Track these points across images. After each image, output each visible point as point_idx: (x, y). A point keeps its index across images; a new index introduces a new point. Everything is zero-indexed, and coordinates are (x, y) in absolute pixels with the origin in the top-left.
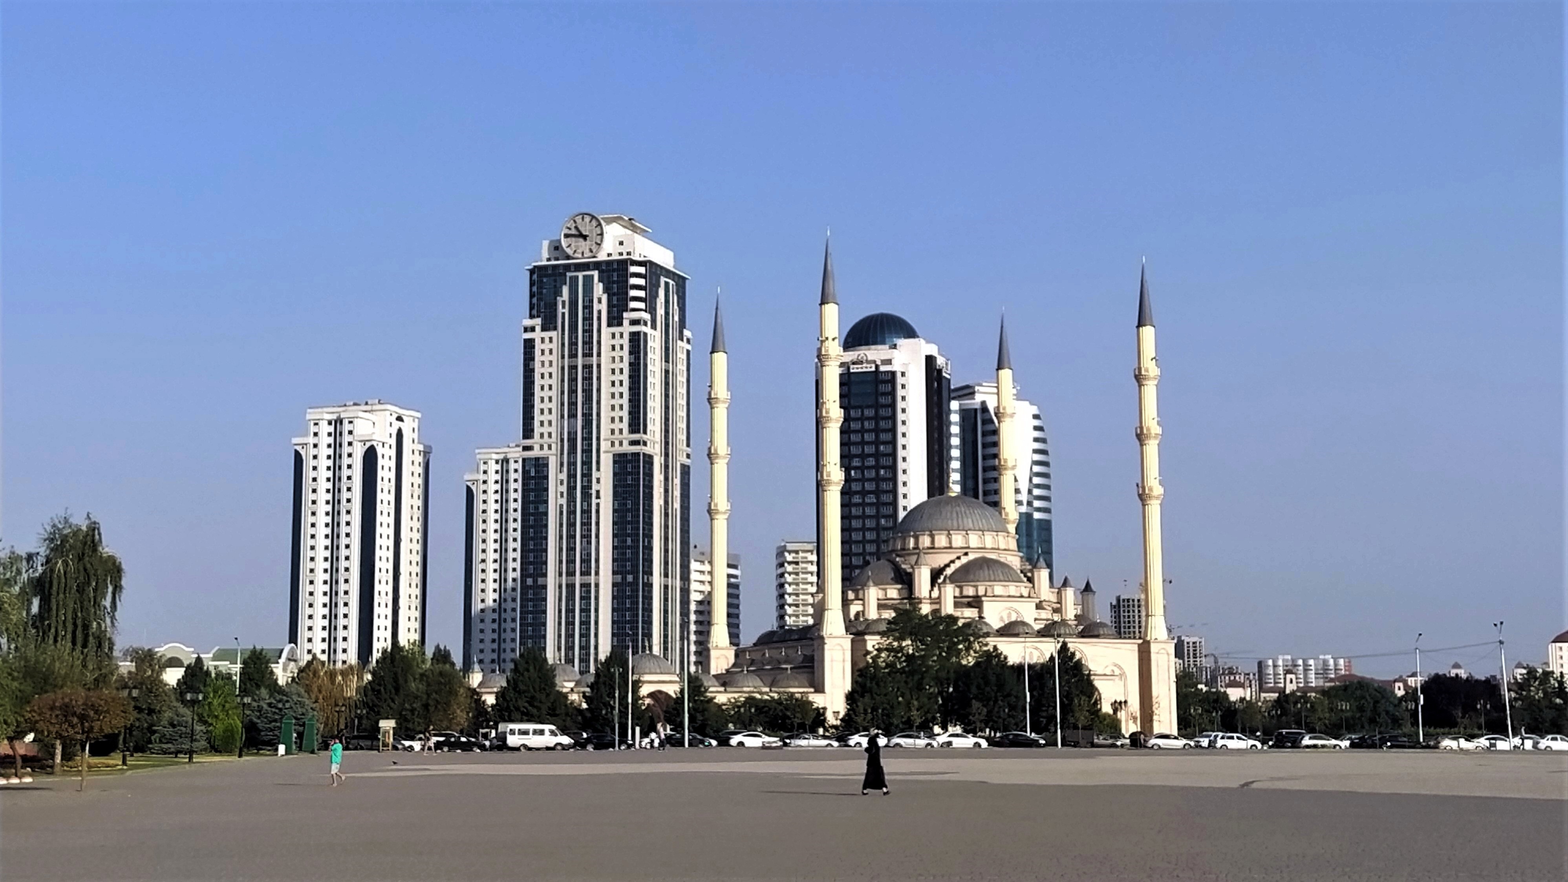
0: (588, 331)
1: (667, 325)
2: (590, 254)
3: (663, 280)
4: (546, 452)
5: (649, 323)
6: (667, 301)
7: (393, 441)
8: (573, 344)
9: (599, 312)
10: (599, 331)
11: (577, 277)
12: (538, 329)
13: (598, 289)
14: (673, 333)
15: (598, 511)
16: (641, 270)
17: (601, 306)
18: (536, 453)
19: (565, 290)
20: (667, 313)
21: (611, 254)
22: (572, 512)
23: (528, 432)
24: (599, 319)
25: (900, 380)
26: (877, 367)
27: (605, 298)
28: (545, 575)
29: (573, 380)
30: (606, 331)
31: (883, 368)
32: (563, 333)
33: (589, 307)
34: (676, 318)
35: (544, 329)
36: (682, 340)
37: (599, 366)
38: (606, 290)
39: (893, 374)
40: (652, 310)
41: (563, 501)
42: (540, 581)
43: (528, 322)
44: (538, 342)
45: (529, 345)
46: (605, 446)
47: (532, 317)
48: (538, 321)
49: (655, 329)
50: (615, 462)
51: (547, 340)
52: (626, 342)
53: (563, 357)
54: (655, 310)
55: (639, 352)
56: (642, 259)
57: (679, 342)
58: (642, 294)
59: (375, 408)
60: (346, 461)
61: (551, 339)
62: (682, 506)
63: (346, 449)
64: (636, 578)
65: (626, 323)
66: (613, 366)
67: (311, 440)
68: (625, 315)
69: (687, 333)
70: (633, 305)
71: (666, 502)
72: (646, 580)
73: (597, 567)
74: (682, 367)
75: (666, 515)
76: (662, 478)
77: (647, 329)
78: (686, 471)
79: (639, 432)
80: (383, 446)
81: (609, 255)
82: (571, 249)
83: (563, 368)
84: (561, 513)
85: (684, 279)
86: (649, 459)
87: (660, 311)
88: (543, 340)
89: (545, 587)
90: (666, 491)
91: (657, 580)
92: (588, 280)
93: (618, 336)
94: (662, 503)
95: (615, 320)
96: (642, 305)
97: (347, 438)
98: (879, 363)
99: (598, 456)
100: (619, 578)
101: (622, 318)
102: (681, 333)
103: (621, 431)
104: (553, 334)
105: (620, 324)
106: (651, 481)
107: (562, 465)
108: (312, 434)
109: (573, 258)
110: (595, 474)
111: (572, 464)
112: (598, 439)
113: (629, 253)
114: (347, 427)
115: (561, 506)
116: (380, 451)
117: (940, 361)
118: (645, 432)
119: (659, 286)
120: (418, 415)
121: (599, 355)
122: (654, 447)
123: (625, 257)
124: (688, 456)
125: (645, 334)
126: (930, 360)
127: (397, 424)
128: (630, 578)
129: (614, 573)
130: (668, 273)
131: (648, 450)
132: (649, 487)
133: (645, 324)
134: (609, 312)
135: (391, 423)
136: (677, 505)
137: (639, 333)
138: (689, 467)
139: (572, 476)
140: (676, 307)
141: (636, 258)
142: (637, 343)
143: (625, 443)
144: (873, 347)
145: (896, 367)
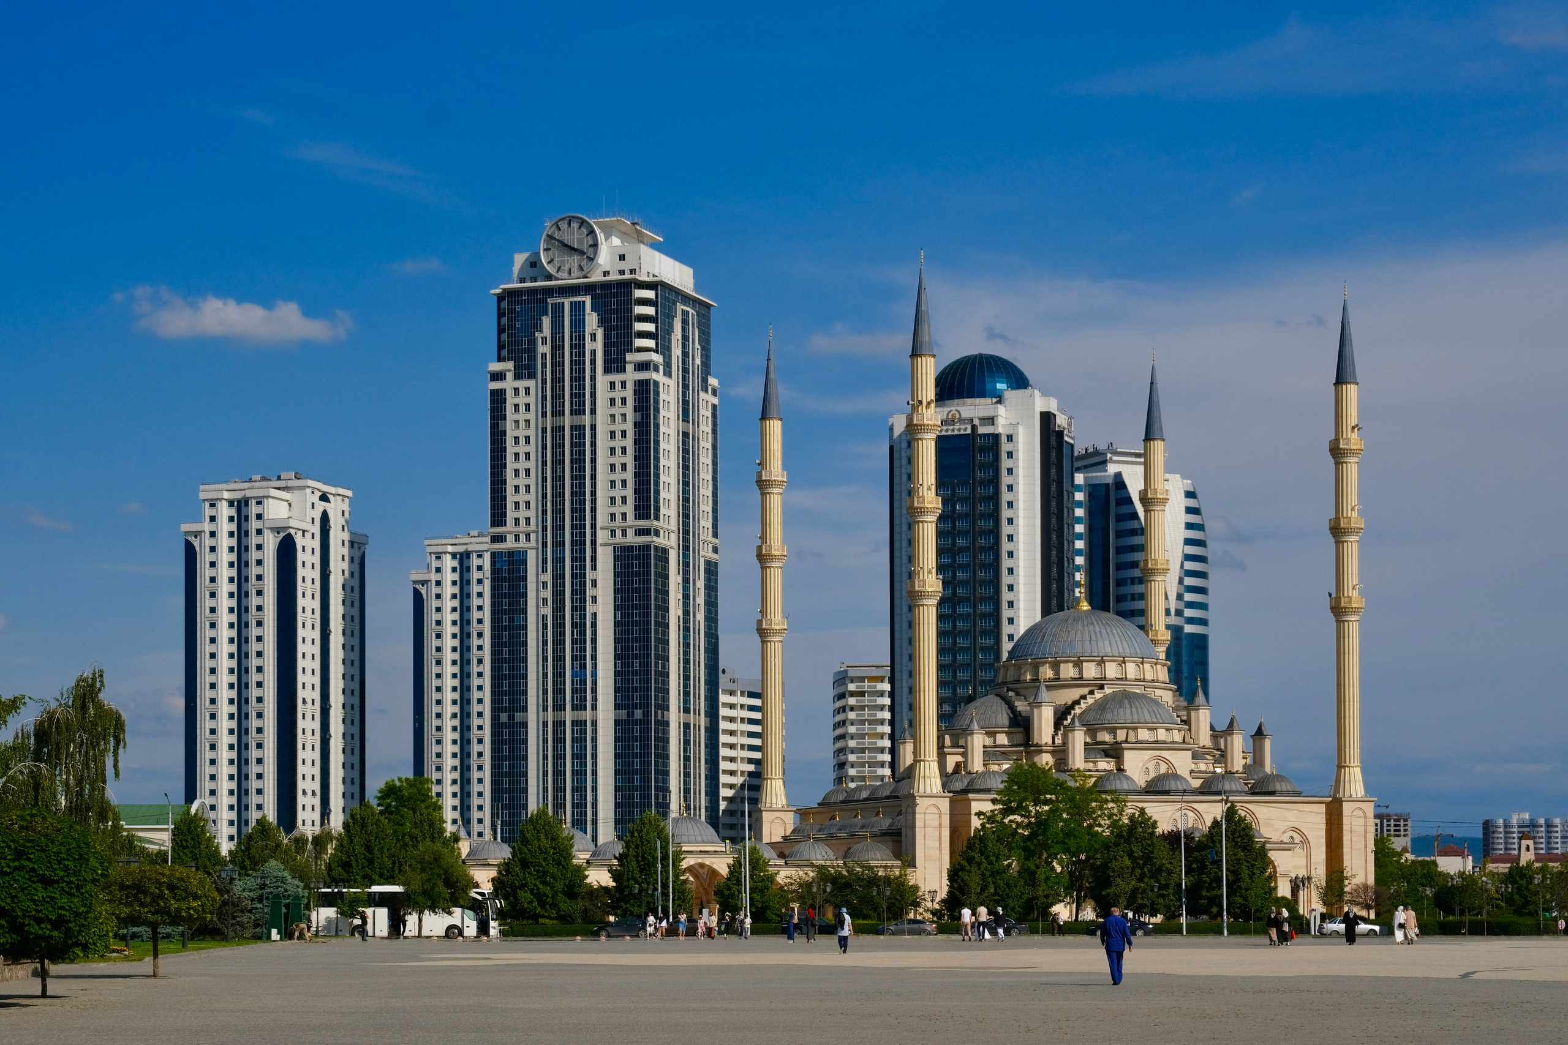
0: (578, 379)
1: (685, 370)
2: (581, 274)
3: (680, 307)
4: (523, 544)
5: (661, 368)
6: (685, 338)
7: (316, 529)
8: (558, 396)
9: (593, 353)
10: (593, 378)
11: (563, 303)
12: (510, 376)
13: (592, 320)
14: (694, 381)
15: (594, 625)
16: (650, 294)
17: (596, 345)
18: (510, 544)
19: (546, 322)
20: (685, 354)
21: (608, 273)
22: (559, 626)
23: (498, 517)
24: (593, 362)
25: (1005, 447)
26: (974, 428)
27: (600, 334)
28: (525, 709)
29: (558, 446)
30: (602, 381)
31: (982, 430)
32: (544, 382)
33: (578, 346)
34: (698, 361)
35: (517, 377)
36: (707, 391)
37: (593, 427)
38: (602, 322)
39: (996, 437)
40: (664, 348)
41: (547, 611)
42: (518, 716)
43: (496, 367)
44: (510, 394)
45: (498, 398)
46: (602, 536)
47: (500, 359)
48: (510, 365)
49: (670, 376)
50: (616, 558)
51: (522, 392)
52: (629, 393)
53: (544, 414)
54: (670, 349)
55: (646, 408)
56: (650, 279)
57: (702, 395)
58: (650, 327)
59: (290, 484)
60: (254, 555)
61: (527, 390)
62: (707, 618)
63: (254, 540)
64: (647, 714)
65: (629, 368)
66: (612, 428)
67: (207, 527)
68: (629, 357)
69: (713, 381)
70: (640, 343)
71: (686, 613)
72: (660, 718)
73: (595, 699)
74: (706, 428)
75: (686, 629)
76: (680, 579)
77: (658, 377)
78: (712, 569)
79: (648, 517)
80: (303, 536)
81: (606, 273)
82: (554, 266)
83: (544, 430)
84: (545, 626)
85: (708, 306)
86: (662, 554)
87: (677, 352)
88: (516, 391)
89: (525, 725)
90: (686, 597)
91: (674, 716)
92: (577, 309)
93: (618, 386)
94: (680, 613)
95: (614, 364)
96: (650, 343)
97: (254, 525)
98: (976, 422)
99: (594, 551)
100: (623, 713)
101: (625, 362)
102: (705, 381)
103: (624, 516)
104: (531, 383)
105: (622, 370)
106: (665, 584)
107: (545, 561)
108: (208, 519)
109: (557, 279)
110: (589, 575)
111: (558, 561)
112: (594, 526)
113: (632, 271)
114: (254, 509)
115: (544, 617)
116: (299, 541)
117: (1061, 420)
118: (657, 518)
119: (672, 318)
120: (349, 493)
121: (593, 412)
122: (669, 541)
123: (627, 276)
124: (715, 550)
125: (656, 383)
126: (1047, 418)
127: (321, 506)
128: (638, 714)
129: (617, 707)
130: (686, 299)
131: (660, 541)
132: (664, 593)
133: (656, 369)
134: (606, 354)
135: (313, 504)
136: (700, 617)
137: (647, 382)
138: (716, 564)
139: (558, 577)
140: (697, 345)
141: (644, 278)
142: (645, 394)
143: (630, 532)
144: (969, 401)
145: (1001, 427)
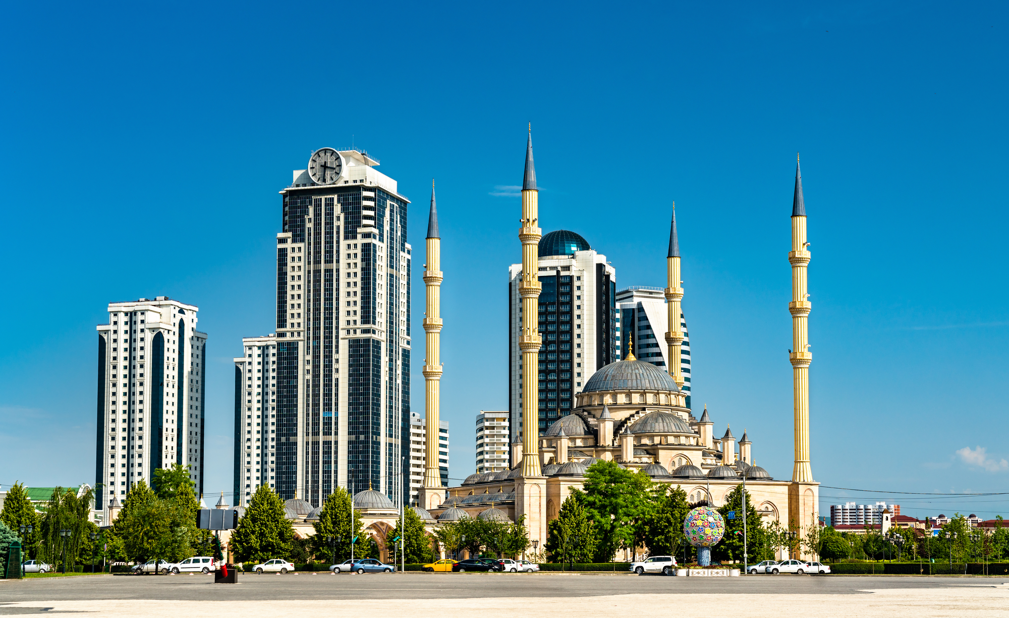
0: (329, 242)
1: (392, 239)
2: (332, 182)
3: (389, 202)
4: (296, 338)
5: (378, 237)
6: (392, 220)
7: (176, 329)
8: (317, 252)
9: (338, 227)
10: (338, 242)
11: (321, 199)
12: (289, 241)
13: (337, 209)
14: (397, 245)
15: (337, 385)
16: (372, 194)
17: (340, 223)
18: (288, 338)
19: (311, 210)
20: (392, 229)
21: (348, 181)
22: (316, 385)
23: (282, 322)
24: (338, 233)
25: (576, 283)
26: (558, 272)
27: (342, 216)
28: (296, 435)
29: (317, 281)
30: (343, 243)
31: (563, 273)
32: (309, 244)
33: (330, 223)
34: (399, 234)
35: (294, 241)
36: (404, 251)
37: (338, 270)
38: (343, 210)
39: (571, 277)
40: (380, 226)
41: (310, 377)
42: (292, 439)
43: (281, 235)
44: (289, 251)
45: (283, 253)
46: (342, 334)
47: (284, 231)
48: (290, 234)
49: (383, 242)
50: (350, 346)
51: (297, 250)
52: (359, 251)
53: (309, 263)
54: (383, 226)
55: (369, 260)
56: (373, 185)
57: (402, 253)
58: (372, 213)
59: (161, 303)
60: (139, 344)
61: (300, 249)
62: (403, 383)
63: (139, 335)
64: (367, 437)
65: (359, 236)
66: (349, 271)
67: (112, 327)
68: (359, 230)
69: (408, 246)
70: (365, 222)
71: (391, 379)
72: (374, 440)
73: (337, 429)
74: (403, 272)
75: (391, 388)
76: (387, 359)
77: (376, 242)
78: (406, 354)
79: (368, 323)
80: (168, 333)
81: (346, 182)
82: (316, 177)
83: (309, 272)
84: (308, 386)
85: (405, 203)
86: (377, 344)
87: (387, 228)
88: (293, 249)
89: (296, 444)
90: (391, 369)
91: (383, 439)
92: (330, 203)
93: (352, 247)
94: (387, 379)
95: (351, 234)
96: (372, 222)
97: (140, 326)
98: (559, 269)
99: (337, 342)
100: (353, 437)
101: (356, 233)
102: (403, 245)
103: (355, 322)
104: (302, 245)
105: (355, 237)
106: (379, 362)
107: (308, 348)
108: (112, 323)
109: (318, 185)
110: (334, 356)
111: (317, 348)
112: (337, 328)
113: (361, 181)
114: (139, 317)
115: (308, 381)
116: (166, 336)
117: (610, 270)
118: (374, 323)
119: (384, 208)
120: (197, 309)
121: (338, 261)
122: (381, 336)
123: (358, 183)
124: (408, 343)
125: (375, 245)
126: (600, 267)
127: (179, 316)
128: (362, 437)
129: (349, 433)
130: (393, 198)
131: (375, 337)
132: (378, 367)
133: (375, 237)
134: (345, 228)
135: (174, 315)
136: (399, 381)
137: (369, 244)
138: (409, 351)
139: (316, 357)
140: (399, 225)
141: (367, 184)
142: (368, 252)
143: (358, 331)
144: (555, 257)
145: (574, 272)
